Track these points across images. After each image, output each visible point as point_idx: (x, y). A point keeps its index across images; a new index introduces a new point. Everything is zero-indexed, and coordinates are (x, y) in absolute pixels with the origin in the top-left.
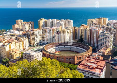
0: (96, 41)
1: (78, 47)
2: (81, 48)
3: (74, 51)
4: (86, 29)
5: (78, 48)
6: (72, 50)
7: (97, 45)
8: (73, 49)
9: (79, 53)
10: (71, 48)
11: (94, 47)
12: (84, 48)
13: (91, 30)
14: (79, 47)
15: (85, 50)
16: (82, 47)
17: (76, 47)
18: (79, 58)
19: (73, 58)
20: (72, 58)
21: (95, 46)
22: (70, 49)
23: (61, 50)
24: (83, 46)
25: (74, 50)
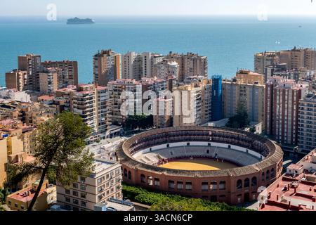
0: (290, 123)
1: (232, 143)
2: (244, 149)
3: (220, 160)
4: (257, 83)
5: (233, 147)
6: (213, 155)
7: (294, 136)
8: (216, 151)
9: (239, 165)
10: (209, 148)
11: (287, 144)
12: (253, 149)
13: (272, 86)
14: (235, 144)
15: (258, 155)
16: (247, 144)
17: (226, 146)
18: (243, 183)
19: (224, 183)
20: (221, 183)
21: (289, 139)
22: (208, 152)
23: (175, 155)
24: (249, 142)
25: (220, 156)
